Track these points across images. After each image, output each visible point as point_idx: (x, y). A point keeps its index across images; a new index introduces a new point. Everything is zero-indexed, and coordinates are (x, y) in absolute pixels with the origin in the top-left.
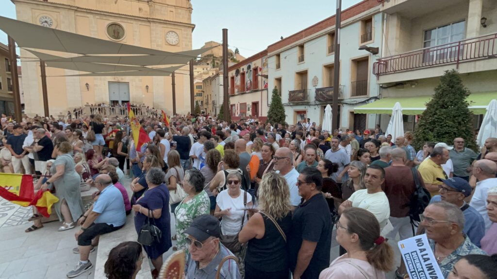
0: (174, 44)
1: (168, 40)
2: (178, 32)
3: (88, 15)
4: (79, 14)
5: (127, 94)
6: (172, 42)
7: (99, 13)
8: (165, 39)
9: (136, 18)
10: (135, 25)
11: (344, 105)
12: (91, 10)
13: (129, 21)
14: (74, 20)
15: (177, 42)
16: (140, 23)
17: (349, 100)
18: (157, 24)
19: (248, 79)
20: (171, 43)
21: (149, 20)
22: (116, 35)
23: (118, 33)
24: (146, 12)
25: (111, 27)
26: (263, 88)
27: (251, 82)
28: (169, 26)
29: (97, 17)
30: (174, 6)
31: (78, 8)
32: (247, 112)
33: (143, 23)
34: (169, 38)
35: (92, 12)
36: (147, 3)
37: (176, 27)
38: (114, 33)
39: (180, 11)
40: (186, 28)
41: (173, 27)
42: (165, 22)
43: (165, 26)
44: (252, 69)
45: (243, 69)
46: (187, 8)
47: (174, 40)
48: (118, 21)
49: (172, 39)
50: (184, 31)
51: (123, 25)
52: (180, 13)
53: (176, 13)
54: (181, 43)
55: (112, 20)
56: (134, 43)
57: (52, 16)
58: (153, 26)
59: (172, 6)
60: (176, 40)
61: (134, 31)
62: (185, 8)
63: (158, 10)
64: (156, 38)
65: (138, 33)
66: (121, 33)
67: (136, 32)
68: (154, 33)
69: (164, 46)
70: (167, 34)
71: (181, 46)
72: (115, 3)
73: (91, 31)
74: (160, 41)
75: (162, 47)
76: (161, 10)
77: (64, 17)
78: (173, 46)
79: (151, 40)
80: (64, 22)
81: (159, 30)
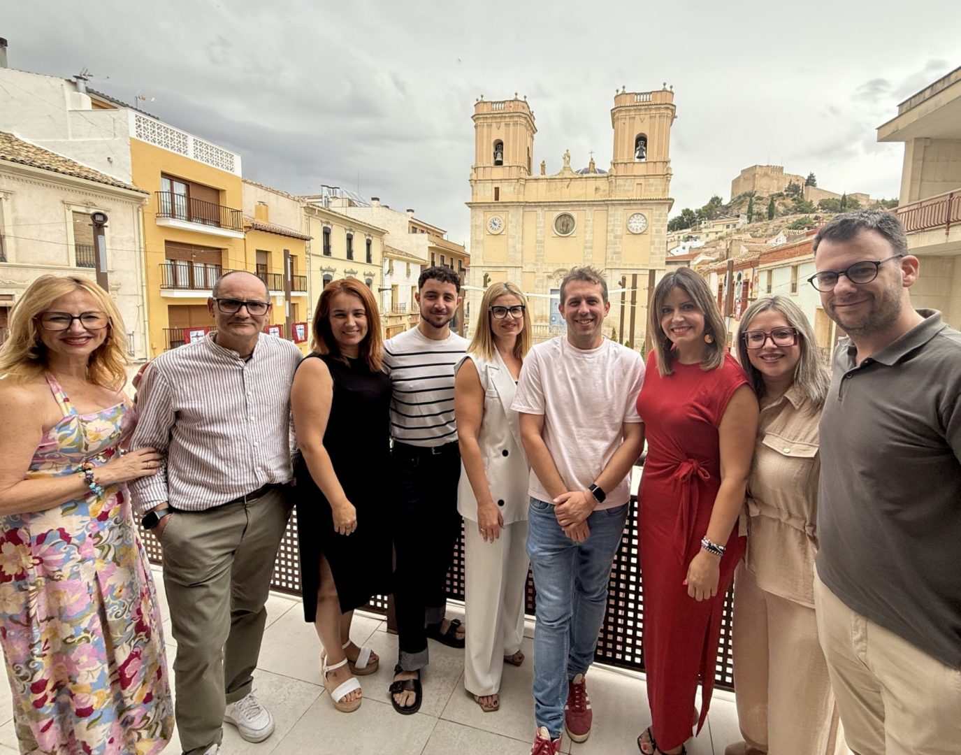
0: (639, 232)
1: (631, 227)
2: (646, 213)
3: (536, 209)
4: (527, 209)
6: (637, 230)
7: (548, 204)
8: (627, 226)
9: (590, 203)
10: (589, 212)
12: (540, 202)
13: (582, 209)
14: (521, 219)
15: (643, 229)
16: (595, 208)
18: (617, 207)
20: (635, 232)
21: (606, 204)
22: (565, 229)
23: (568, 225)
24: (604, 191)
25: (559, 220)
28: (634, 207)
29: (546, 209)
30: (645, 176)
31: (527, 202)
33: (599, 208)
34: (633, 225)
35: (540, 204)
36: (606, 179)
37: (644, 206)
38: (563, 226)
39: (652, 181)
40: (659, 207)
41: (639, 207)
42: (629, 202)
43: (628, 207)
46: (664, 175)
47: (640, 225)
48: (568, 211)
49: (637, 224)
50: (656, 210)
51: (574, 214)
52: (652, 185)
53: (646, 185)
54: (649, 229)
55: (562, 211)
56: (585, 237)
57: (501, 216)
58: (611, 210)
59: (642, 176)
60: (643, 226)
61: (587, 220)
62: (660, 175)
63: (620, 186)
64: (614, 226)
65: (591, 222)
66: (571, 225)
67: (589, 221)
68: (613, 219)
69: (625, 236)
70: (630, 219)
71: (649, 233)
72: (568, 186)
73: (537, 228)
74: (619, 231)
75: (622, 238)
76: (625, 185)
77: (512, 215)
78: (637, 236)
79: (607, 230)
80: (511, 222)
81: (619, 214)
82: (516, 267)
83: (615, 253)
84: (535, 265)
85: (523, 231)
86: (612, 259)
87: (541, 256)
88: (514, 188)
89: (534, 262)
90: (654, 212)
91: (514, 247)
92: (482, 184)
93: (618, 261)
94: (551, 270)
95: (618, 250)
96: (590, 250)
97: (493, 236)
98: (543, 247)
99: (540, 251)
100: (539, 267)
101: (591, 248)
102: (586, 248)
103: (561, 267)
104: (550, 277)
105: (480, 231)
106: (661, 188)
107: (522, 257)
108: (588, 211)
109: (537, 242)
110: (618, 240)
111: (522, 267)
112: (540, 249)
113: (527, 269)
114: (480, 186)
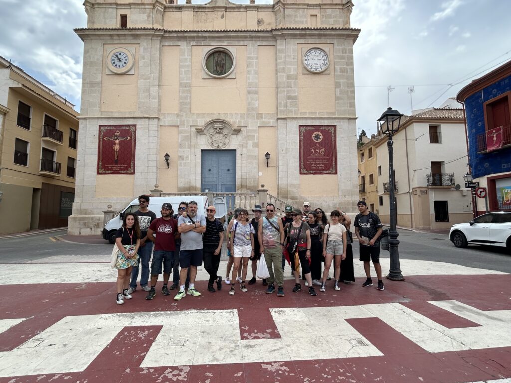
0: (319, 70)
1: (308, 65)
2: (326, 48)
3: (179, 43)
4: (166, 42)
5: (231, 171)
6: (316, 69)
7: (195, 35)
8: (303, 64)
9: (253, 35)
12: (184, 32)
13: (241, 43)
14: (158, 55)
15: (324, 68)
16: (259, 43)
18: (288, 39)
20: (314, 70)
22: (219, 69)
24: (270, 24)
25: (211, 58)
28: (310, 41)
29: (193, 43)
30: (320, 5)
31: (165, 32)
33: (265, 43)
34: (310, 62)
35: (186, 35)
36: (271, 10)
37: (324, 41)
39: (329, 12)
40: (342, 39)
41: (317, 41)
42: (303, 34)
43: (302, 40)
46: (344, 5)
47: (320, 63)
48: (223, 44)
49: (316, 61)
50: (338, 46)
51: (232, 50)
52: (330, 17)
53: (323, 17)
54: (332, 68)
55: (215, 45)
56: (247, 78)
57: (128, 50)
58: (281, 44)
59: (316, 5)
60: (324, 64)
61: (249, 58)
62: (339, 4)
63: (290, 16)
64: (286, 64)
65: (255, 60)
66: (227, 65)
67: (252, 58)
68: (283, 56)
69: (301, 77)
70: (306, 55)
71: (332, 73)
72: (222, 17)
73: (181, 67)
74: (293, 69)
75: (297, 79)
76: (296, 16)
77: (145, 49)
78: (317, 77)
79: (277, 70)
80: (143, 58)
81: (292, 50)
82: (149, 118)
83: (290, 98)
84: (178, 115)
85: (160, 72)
86: (286, 106)
87: (186, 104)
88: (149, 16)
89: (177, 112)
90: (336, 47)
91: (148, 91)
92: (103, 10)
93: (294, 109)
94: (201, 122)
95: (293, 94)
96: (255, 96)
97: (116, 77)
98: (190, 92)
99: (186, 98)
100: (184, 118)
101: (257, 93)
102: (249, 93)
103: (216, 117)
104: (199, 132)
105: (97, 70)
106: (341, 20)
107: (159, 105)
108: (249, 47)
109: (181, 85)
110: (293, 81)
111: (158, 119)
112: (184, 95)
113: (167, 121)
114: (99, 12)
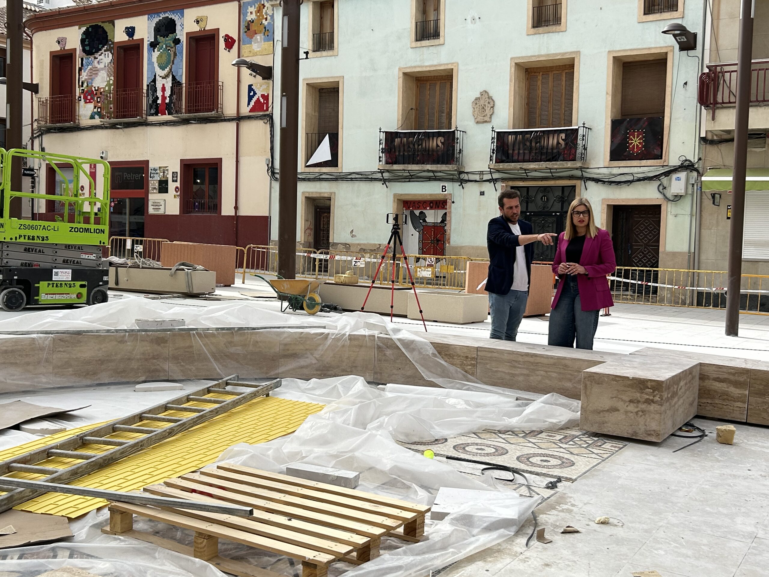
11: (590, 184)
17: (605, 171)
19: (160, 72)
26: (245, 110)
27: (176, 83)
32: (154, 197)
44: (181, 34)
45: (130, 31)
